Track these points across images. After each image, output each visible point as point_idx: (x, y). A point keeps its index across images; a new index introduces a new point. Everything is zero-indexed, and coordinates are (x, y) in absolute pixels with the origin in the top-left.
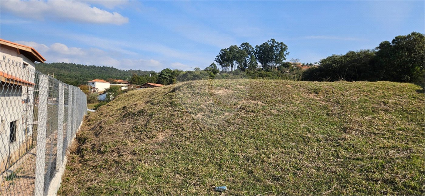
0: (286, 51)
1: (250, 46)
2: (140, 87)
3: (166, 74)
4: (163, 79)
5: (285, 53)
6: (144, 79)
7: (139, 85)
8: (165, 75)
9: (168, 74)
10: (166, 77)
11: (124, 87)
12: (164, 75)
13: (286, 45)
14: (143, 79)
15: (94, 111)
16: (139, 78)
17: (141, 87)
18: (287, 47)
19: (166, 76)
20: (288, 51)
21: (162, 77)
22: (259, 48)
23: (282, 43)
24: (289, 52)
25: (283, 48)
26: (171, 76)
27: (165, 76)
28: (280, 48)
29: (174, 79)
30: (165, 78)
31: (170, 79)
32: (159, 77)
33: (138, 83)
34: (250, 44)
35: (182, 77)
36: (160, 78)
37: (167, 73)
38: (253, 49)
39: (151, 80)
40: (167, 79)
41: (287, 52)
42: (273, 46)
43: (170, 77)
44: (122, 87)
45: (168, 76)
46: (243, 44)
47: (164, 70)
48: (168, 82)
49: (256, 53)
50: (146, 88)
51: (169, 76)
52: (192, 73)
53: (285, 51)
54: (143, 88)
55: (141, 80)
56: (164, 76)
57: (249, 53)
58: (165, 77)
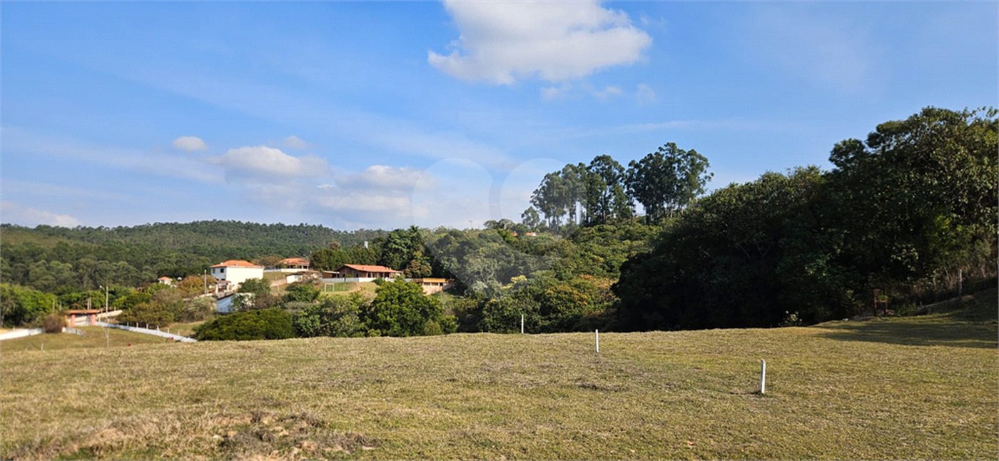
0: (705, 172)
1: (616, 164)
2: (333, 274)
3: (398, 241)
4: (393, 253)
5: (702, 176)
6: (343, 255)
7: (331, 269)
8: (397, 244)
9: (403, 242)
10: (400, 247)
11: (293, 276)
12: (395, 243)
13: (703, 155)
14: (341, 256)
15: (192, 340)
16: (331, 254)
17: (334, 276)
18: (706, 160)
19: (399, 244)
20: (709, 171)
21: (391, 249)
22: (637, 166)
23: (692, 153)
24: (712, 175)
25: (696, 163)
26: (412, 245)
27: (397, 247)
28: (690, 163)
29: (418, 253)
30: (396, 250)
31: (408, 252)
32: (384, 247)
33: (327, 266)
34: (614, 159)
35: (437, 246)
36: (386, 250)
37: (401, 237)
38: (621, 170)
39: (363, 257)
40: (402, 251)
41: (708, 174)
42: (670, 161)
43: (409, 247)
44: (288, 278)
45: (403, 245)
46: (598, 159)
47: (397, 230)
48: (403, 259)
49: (630, 179)
50: (344, 276)
51: (406, 244)
52: (461, 237)
53: (702, 170)
54: (338, 276)
55: (336, 258)
56: (394, 246)
57: (612, 180)
58: (398, 249)
